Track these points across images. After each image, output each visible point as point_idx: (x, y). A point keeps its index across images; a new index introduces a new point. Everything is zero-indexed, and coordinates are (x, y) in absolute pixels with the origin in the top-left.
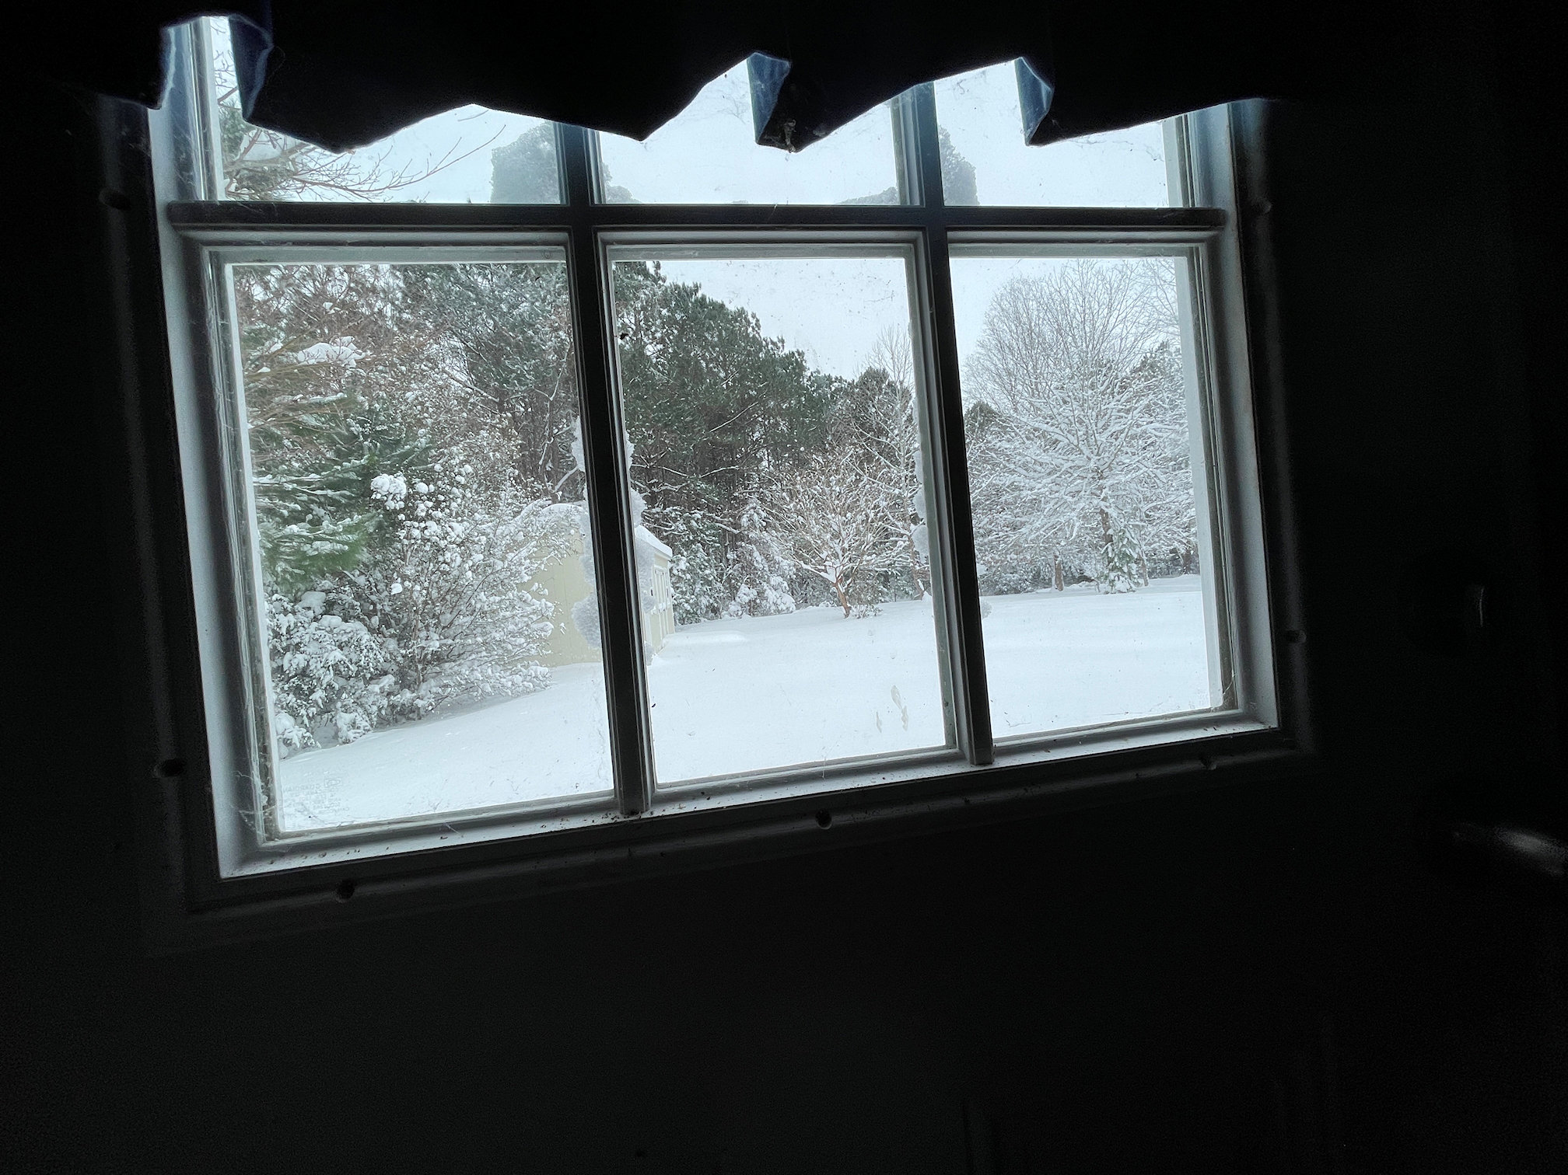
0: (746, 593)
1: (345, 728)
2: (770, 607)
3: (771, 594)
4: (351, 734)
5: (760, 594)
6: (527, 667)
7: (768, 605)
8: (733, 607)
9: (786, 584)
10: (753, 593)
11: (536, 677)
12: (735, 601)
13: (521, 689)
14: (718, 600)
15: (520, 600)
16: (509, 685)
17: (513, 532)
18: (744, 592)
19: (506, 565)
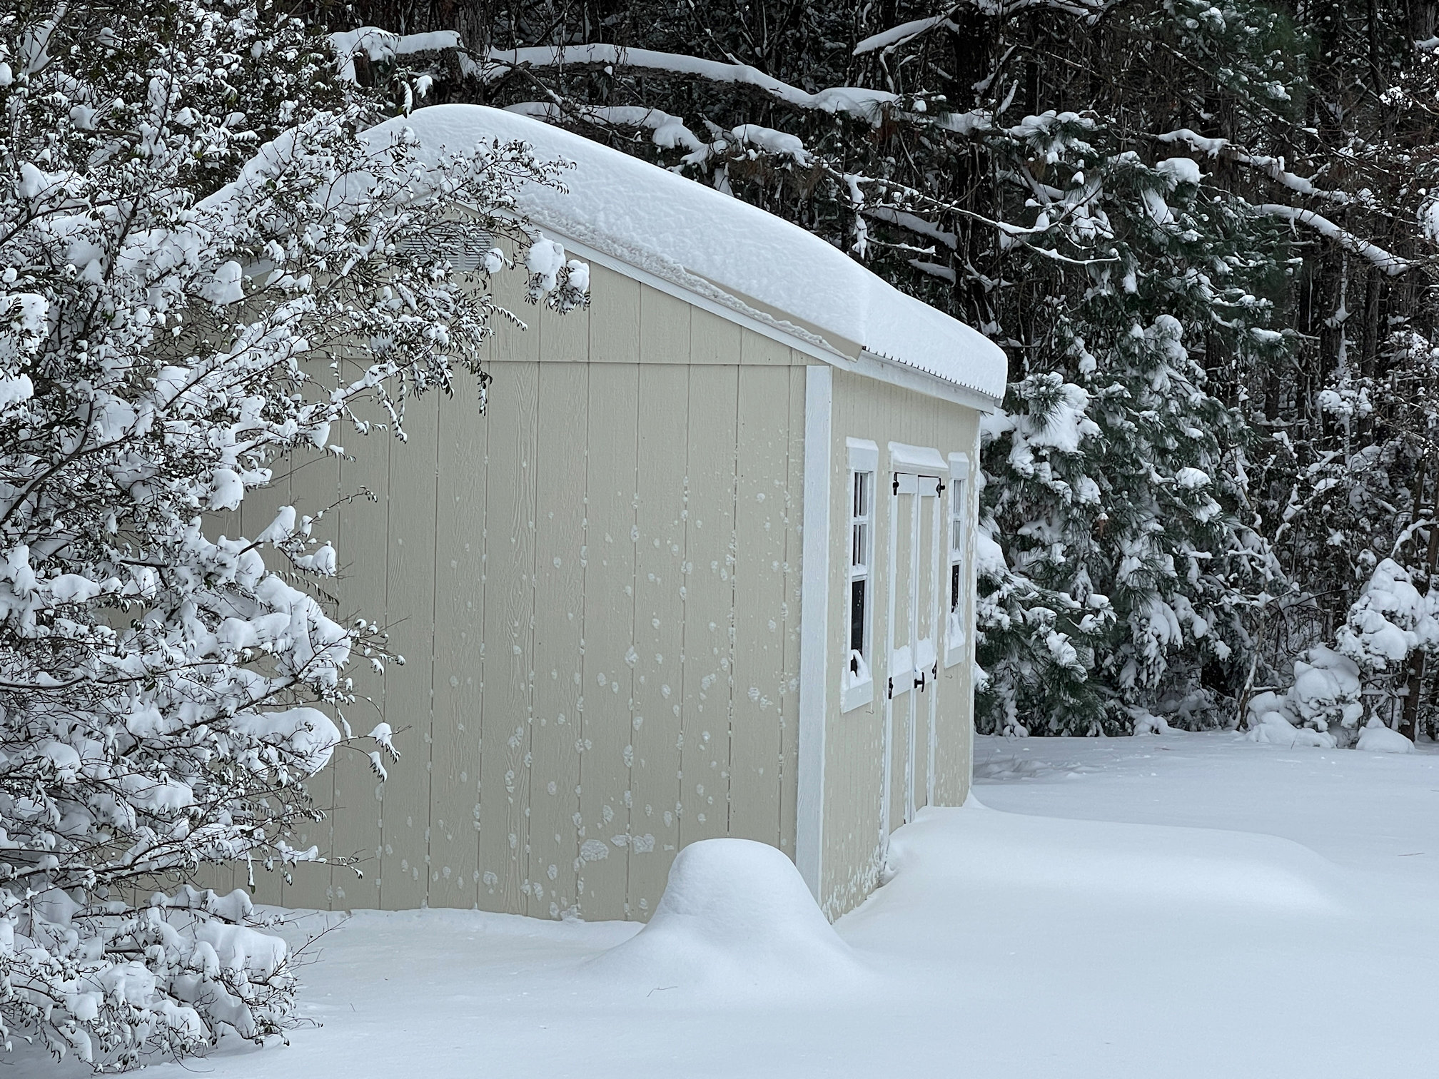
0: (1394, 609)
8: (1317, 676)
12: (1333, 645)
13: (144, 1033)
14: (1237, 624)
15: (209, 579)
16: (90, 1007)
17: (194, 261)
18: (1387, 602)
19: (145, 426)
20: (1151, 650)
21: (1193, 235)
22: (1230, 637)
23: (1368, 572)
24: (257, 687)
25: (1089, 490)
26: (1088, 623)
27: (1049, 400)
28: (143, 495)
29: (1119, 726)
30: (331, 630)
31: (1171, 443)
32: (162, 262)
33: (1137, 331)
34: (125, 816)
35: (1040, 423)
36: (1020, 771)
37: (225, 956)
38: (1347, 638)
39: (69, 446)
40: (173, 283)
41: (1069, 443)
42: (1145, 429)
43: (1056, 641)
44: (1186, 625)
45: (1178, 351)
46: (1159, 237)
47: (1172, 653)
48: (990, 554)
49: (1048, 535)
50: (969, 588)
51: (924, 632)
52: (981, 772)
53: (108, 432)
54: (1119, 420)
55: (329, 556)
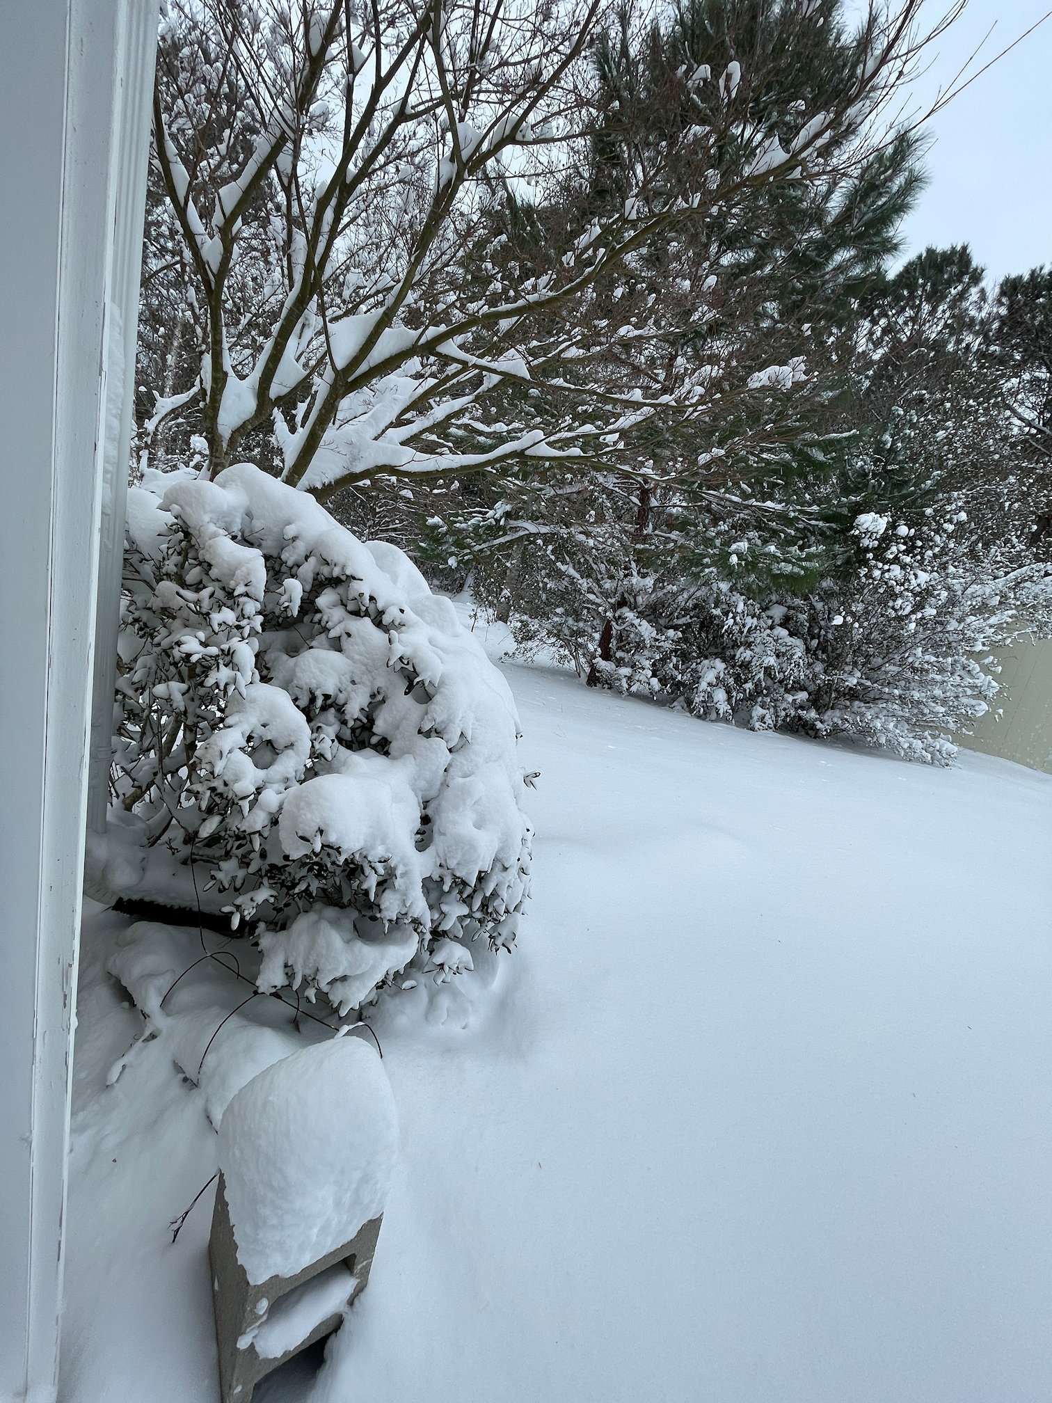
1: (756, 718)
4: (757, 725)
6: (934, 737)
11: (939, 751)
13: (916, 755)
15: (964, 668)
16: (906, 746)
17: (987, 594)
19: (960, 628)
24: (969, 692)
28: (954, 644)
30: (994, 683)
32: (978, 593)
34: (926, 711)
37: (941, 746)
39: (939, 629)
40: (979, 599)
53: (949, 628)
55: (1000, 668)
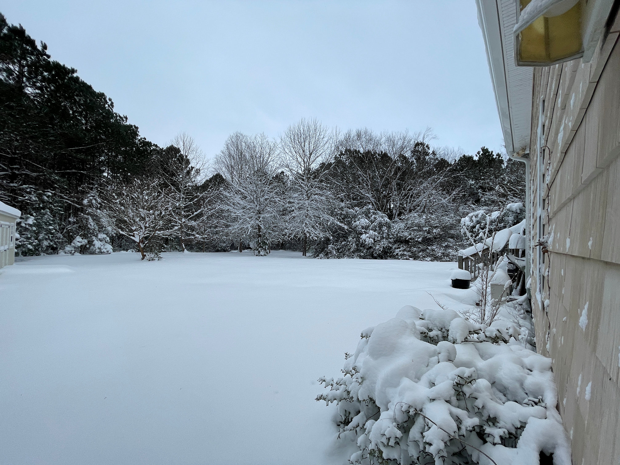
0: (79, 241)
2: (95, 250)
3: (97, 244)
5: (91, 243)
7: (94, 249)
8: (68, 248)
9: (108, 239)
10: (85, 242)
12: (70, 245)
14: (57, 243)
18: (78, 240)
20: (44, 246)
21: (51, 201)
22: (56, 244)
23: (75, 237)
25: (34, 229)
26: (34, 244)
27: (28, 218)
29: (39, 255)
31: (48, 223)
33: (42, 211)
35: (26, 221)
36: (22, 261)
38: (73, 244)
41: (31, 223)
42: (43, 222)
43: (29, 246)
44: (49, 243)
45: (49, 213)
46: (45, 201)
47: (47, 246)
48: (18, 236)
49: (27, 233)
50: (14, 239)
51: (6, 244)
52: (16, 261)
54: (39, 221)
